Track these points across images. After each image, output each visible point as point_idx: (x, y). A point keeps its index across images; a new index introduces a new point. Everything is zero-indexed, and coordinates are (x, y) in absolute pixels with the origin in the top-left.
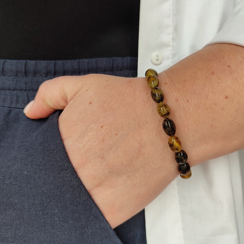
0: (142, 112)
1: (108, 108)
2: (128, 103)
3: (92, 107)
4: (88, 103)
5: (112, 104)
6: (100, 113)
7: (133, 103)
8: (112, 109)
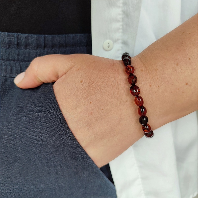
0: (123, 93)
1: (96, 87)
2: (112, 85)
3: (82, 85)
4: (80, 81)
5: (100, 84)
6: (90, 91)
7: (116, 85)
8: (100, 88)
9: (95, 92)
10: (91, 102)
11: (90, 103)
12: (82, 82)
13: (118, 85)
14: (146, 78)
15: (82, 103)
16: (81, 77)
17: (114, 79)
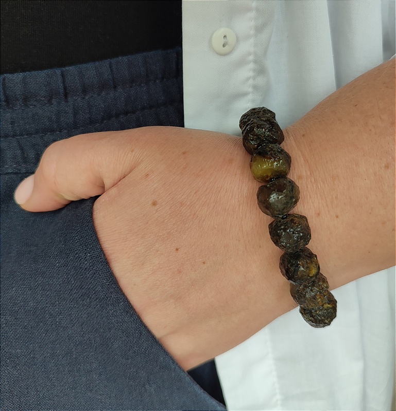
1: (190, 216)
2: (227, 209)
3: (157, 211)
4: (150, 203)
5: (197, 207)
6: (174, 224)
7: (237, 209)
8: (197, 217)
9: (187, 225)
10: (177, 250)
11: (175, 249)
12: (154, 204)
13: (241, 211)
14: (309, 196)
15: (157, 252)
16: (152, 193)
17: (232, 197)
